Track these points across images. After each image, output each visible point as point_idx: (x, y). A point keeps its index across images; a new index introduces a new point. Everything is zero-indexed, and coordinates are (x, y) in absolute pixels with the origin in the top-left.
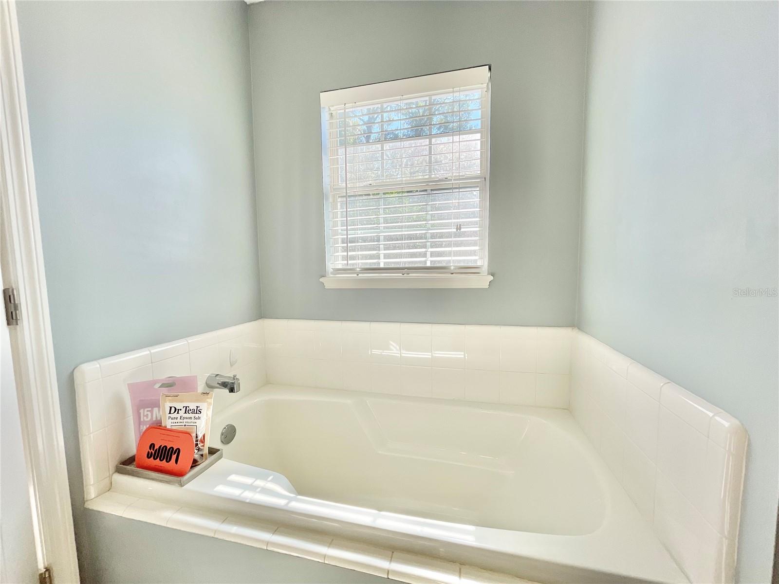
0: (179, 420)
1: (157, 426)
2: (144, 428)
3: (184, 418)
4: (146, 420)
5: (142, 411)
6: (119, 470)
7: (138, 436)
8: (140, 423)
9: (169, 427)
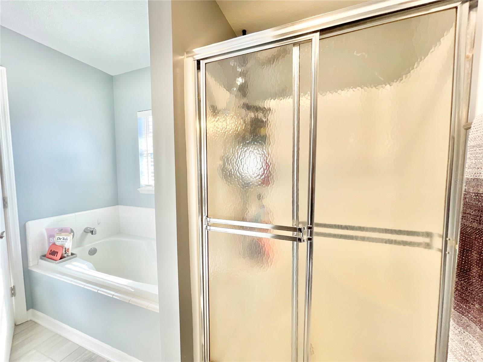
0: (60, 242)
1: (54, 244)
2: (51, 244)
3: (62, 242)
4: (51, 242)
5: (50, 238)
6: (41, 259)
7: (49, 247)
8: (49, 242)
9: (57, 244)
